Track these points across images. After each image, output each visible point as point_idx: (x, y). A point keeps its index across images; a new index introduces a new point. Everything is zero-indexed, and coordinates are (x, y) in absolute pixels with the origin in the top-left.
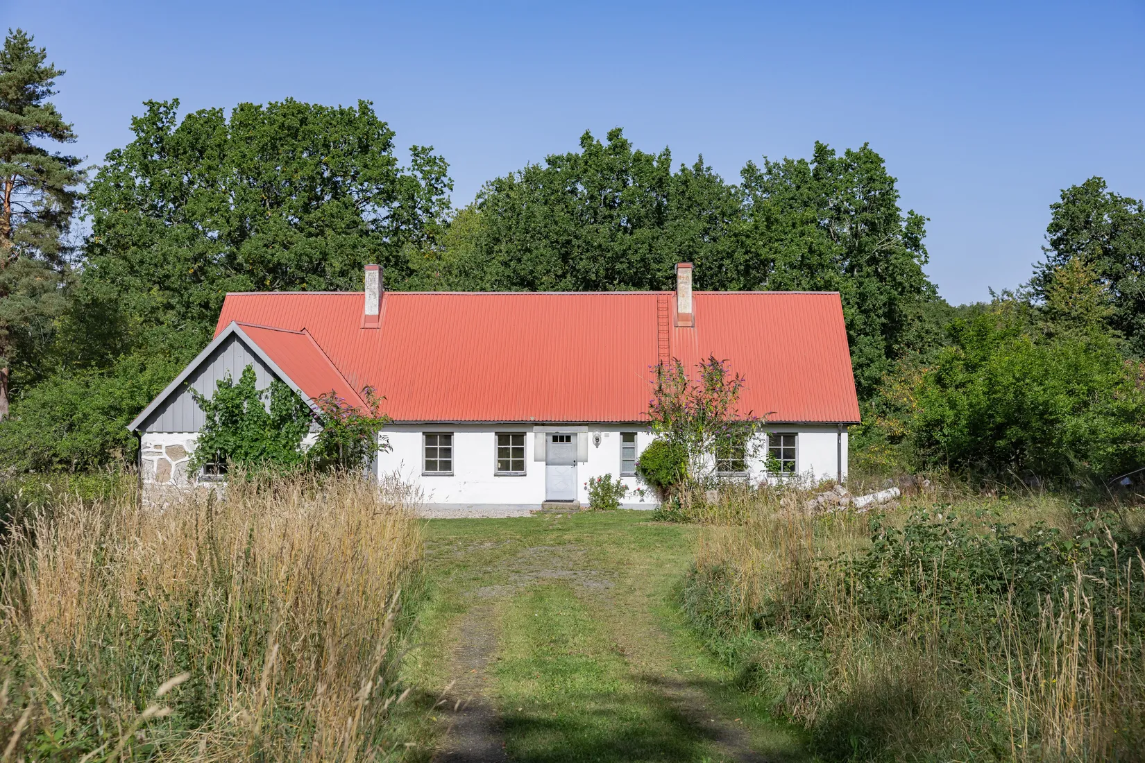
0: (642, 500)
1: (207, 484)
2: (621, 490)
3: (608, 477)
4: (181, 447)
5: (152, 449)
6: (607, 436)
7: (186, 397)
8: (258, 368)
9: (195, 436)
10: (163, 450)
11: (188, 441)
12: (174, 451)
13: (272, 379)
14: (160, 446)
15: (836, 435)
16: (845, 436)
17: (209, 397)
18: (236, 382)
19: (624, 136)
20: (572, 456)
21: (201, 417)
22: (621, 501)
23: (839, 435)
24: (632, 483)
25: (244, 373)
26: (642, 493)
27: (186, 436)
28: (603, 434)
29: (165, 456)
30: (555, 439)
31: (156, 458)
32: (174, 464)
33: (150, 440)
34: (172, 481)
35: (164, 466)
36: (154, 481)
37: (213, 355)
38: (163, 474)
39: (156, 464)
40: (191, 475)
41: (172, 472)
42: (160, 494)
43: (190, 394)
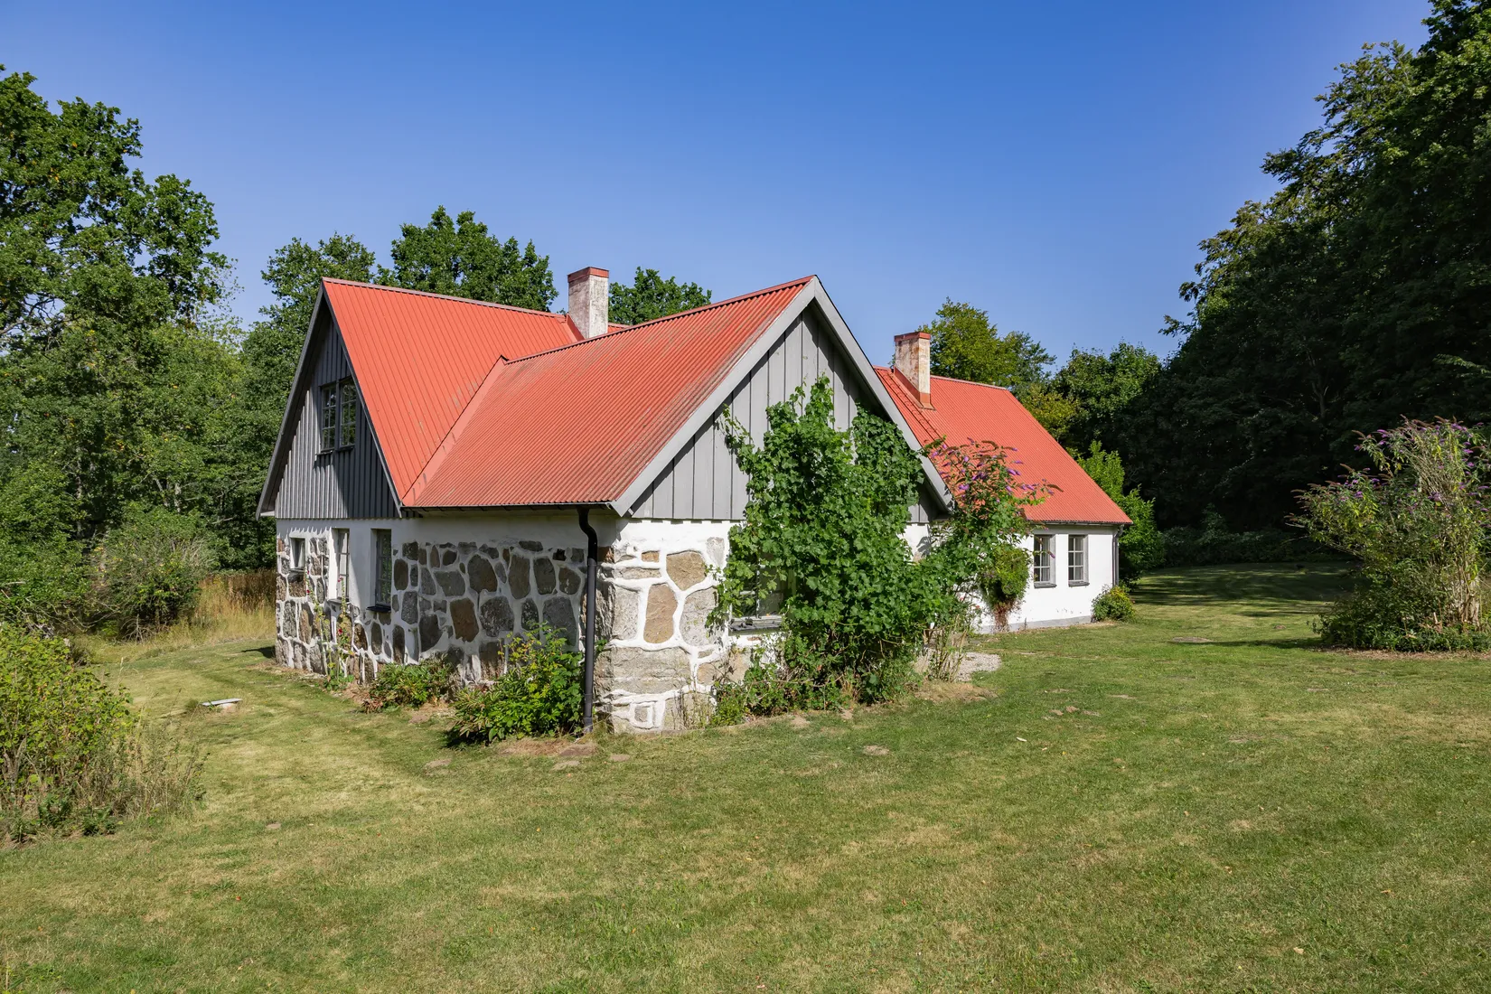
1: (744, 641)
4: (696, 555)
5: (637, 561)
7: (715, 438)
8: (836, 384)
9: (726, 527)
10: (662, 564)
11: (713, 542)
12: (686, 566)
14: (655, 554)
15: (1111, 537)
18: (800, 410)
21: (739, 488)
23: (1115, 537)
25: (813, 393)
27: (707, 527)
29: (664, 577)
31: (645, 584)
32: (681, 596)
33: (634, 538)
34: (676, 640)
35: (662, 603)
36: (639, 640)
37: (768, 354)
38: (658, 626)
39: (644, 598)
40: (714, 620)
41: (677, 616)
42: (653, 672)
43: (720, 436)
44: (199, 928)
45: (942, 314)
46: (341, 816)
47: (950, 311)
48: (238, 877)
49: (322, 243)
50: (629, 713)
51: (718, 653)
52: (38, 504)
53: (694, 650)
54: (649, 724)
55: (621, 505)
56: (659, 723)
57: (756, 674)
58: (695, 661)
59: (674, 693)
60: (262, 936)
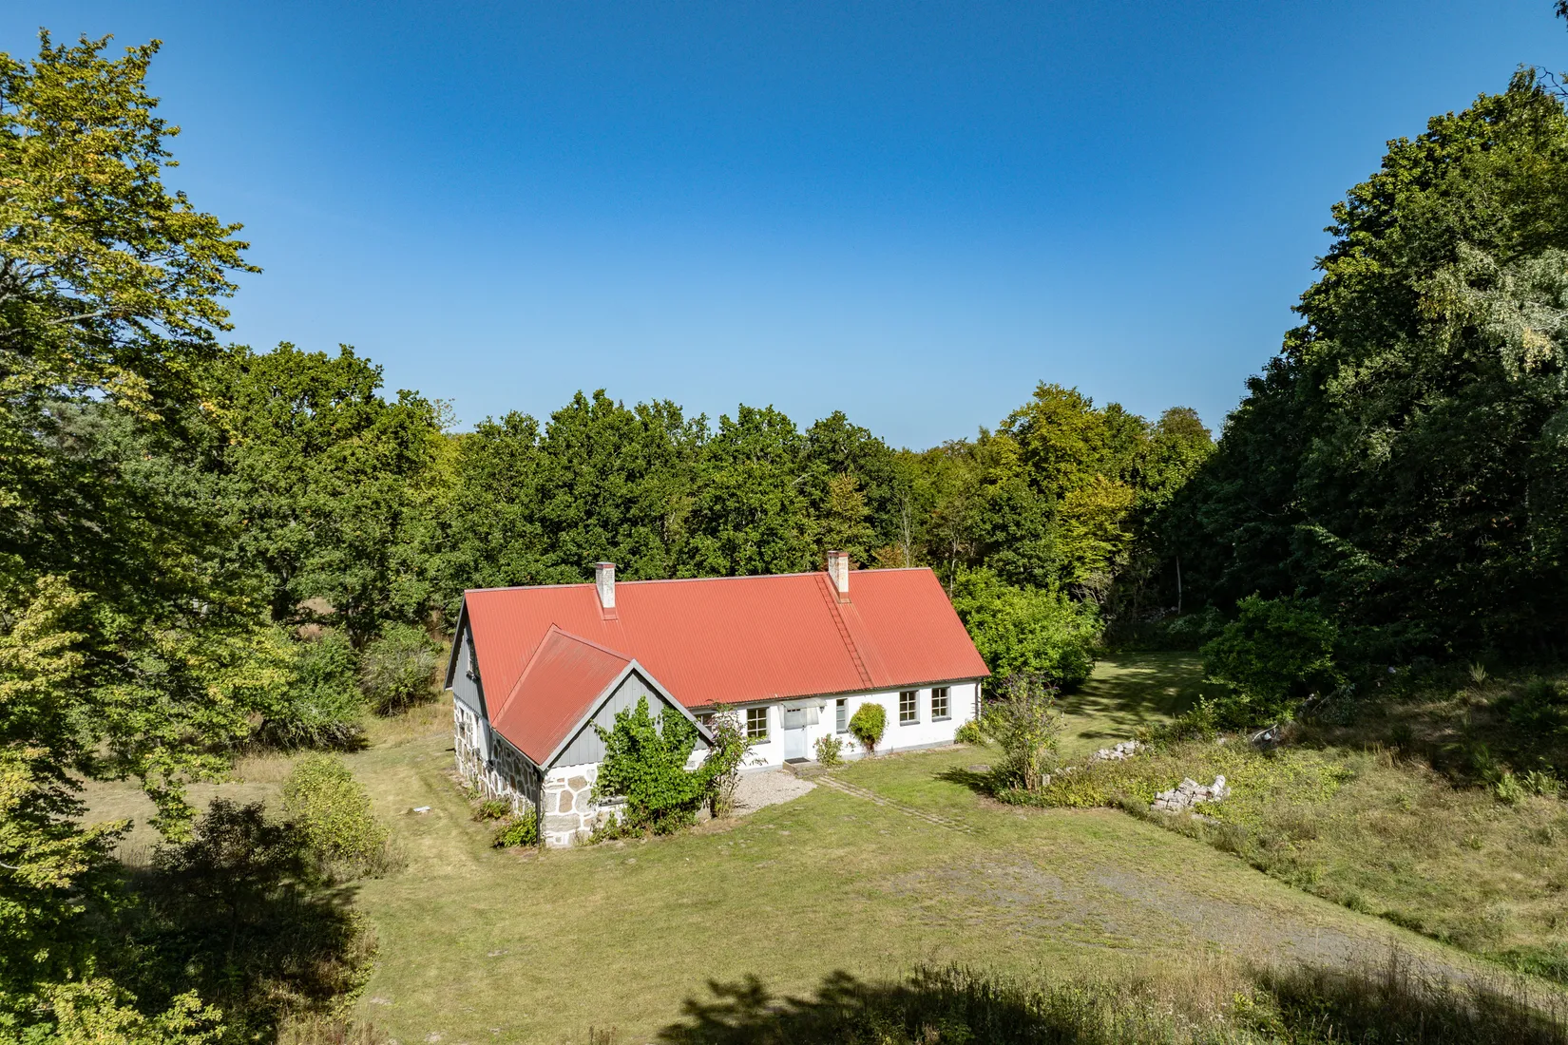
0: (853, 752)
1: (606, 809)
2: (838, 747)
3: (829, 736)
4: (582, 778)
5: (556, 783)
6: (827, 704)
7: (590, 730)
8: (651, 697)
9: (596, 764)
10: (566, 783)
11: (590, 772)
12: (577, 782)
13: (662, 705)
14: (563, 780)
15: (974, 686)
17: (610, 730)
18: (632, 713)
19: (607, 395)
20: (802, 722)
21: (601, 749)
22: (839, 756)
23: (976, 686)
25: (639, 703)
26: (852, 745)
27: (587, 766)
28: (824, 703)
29: (568, 788)
30: (790, 712)
31: (559, 791)
32: (575, 794)
33: (552, 776)
34: (574, 810)
35: (566, 799)
36: (557, 812)
37: (615, 691)
38: (566, 805)
39: (558, 797)
40: (591, 802)
41: (573, 802)
42: (561, 825)
43: (592, 729)
44: (401, 908)
45: (1037, 395)
46: (446, 877)
47: (1042, 393)
48: (412, 897)
49: (502, 418)
50: (553, 840)
51: (593, 814)
52: (337, 658)
53: (582, 814)
54: (562, 843)
55: (542, 767)
56: (566, 842)
57: (612, 822)
58: (582, 819)
59: (574, 831)
60: (415, 912)
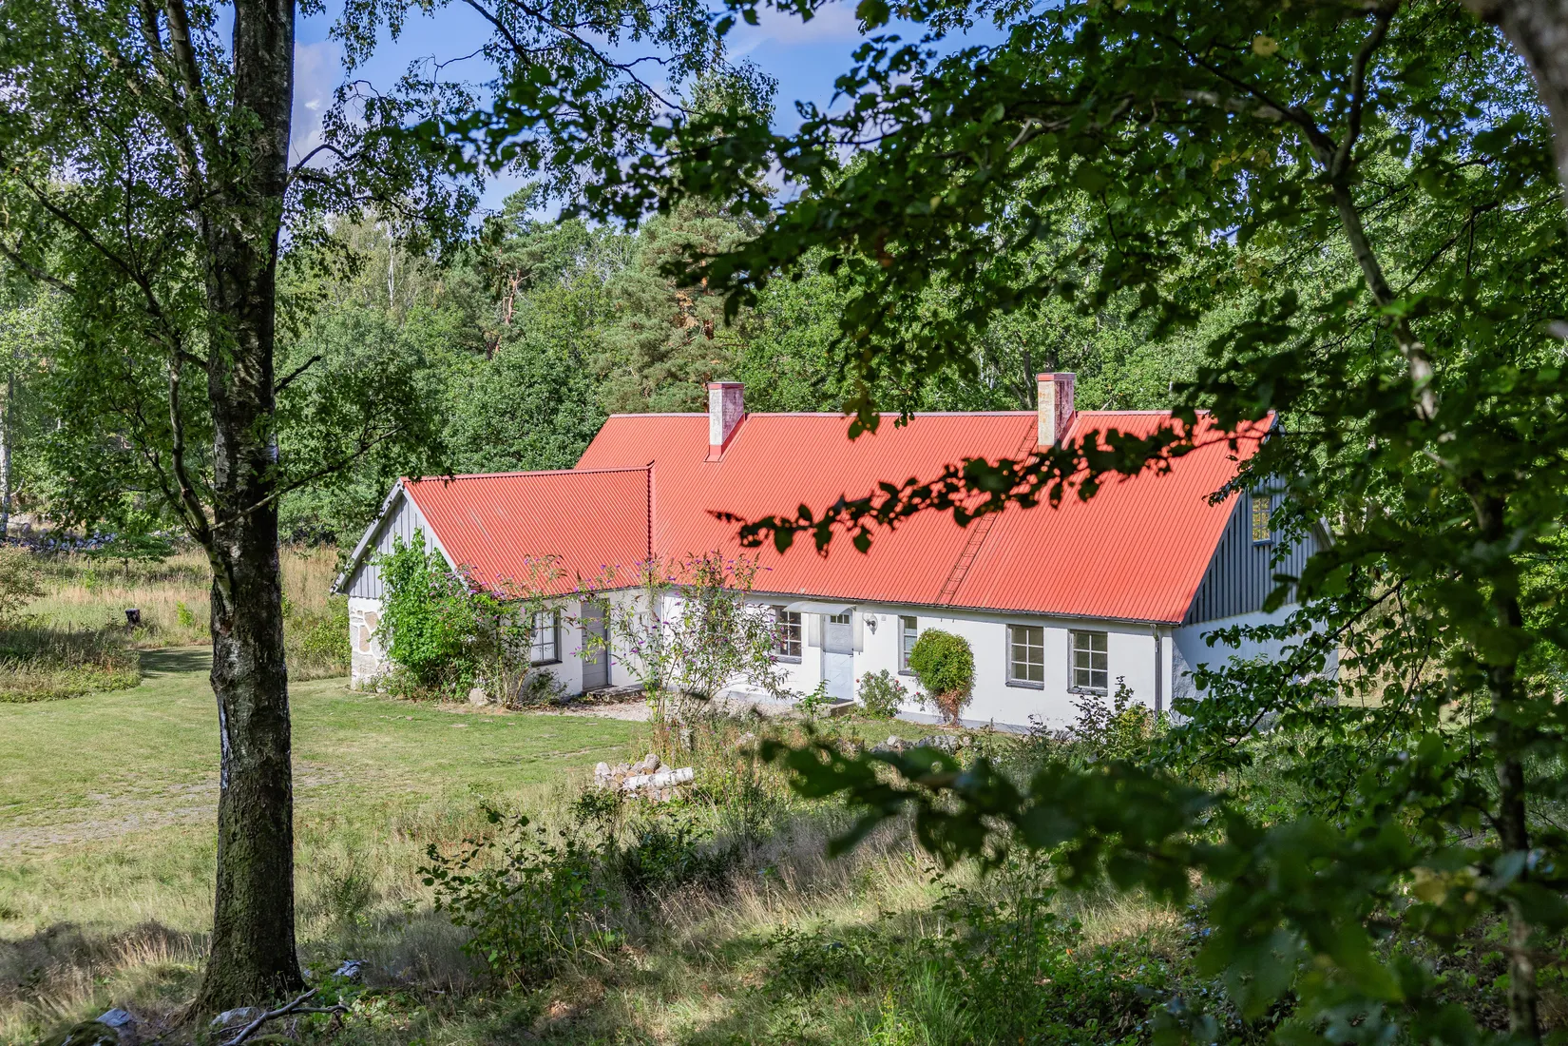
0: (922, 709)
2: (899, 693)
3: (886, 674)
4: (375, 614)
6: (884, 619)
10: (364, 617)
12: (371, 618)
14: (361, 613)
15: (1152, 639)
16: (1167, 642)
20: (850, 643)
22: (900, 707)
23: (1157, 639)
24: (912, 685)
26: (922, 699)
27: (378, 603)
28: (879, 617)
29: (365, 623)
30: (833, 619)
31: (359, 625)
32: (371, 632)
34: (371, 651)
40: (382, 645)
53: (376, 658)
58: (377, 663)
